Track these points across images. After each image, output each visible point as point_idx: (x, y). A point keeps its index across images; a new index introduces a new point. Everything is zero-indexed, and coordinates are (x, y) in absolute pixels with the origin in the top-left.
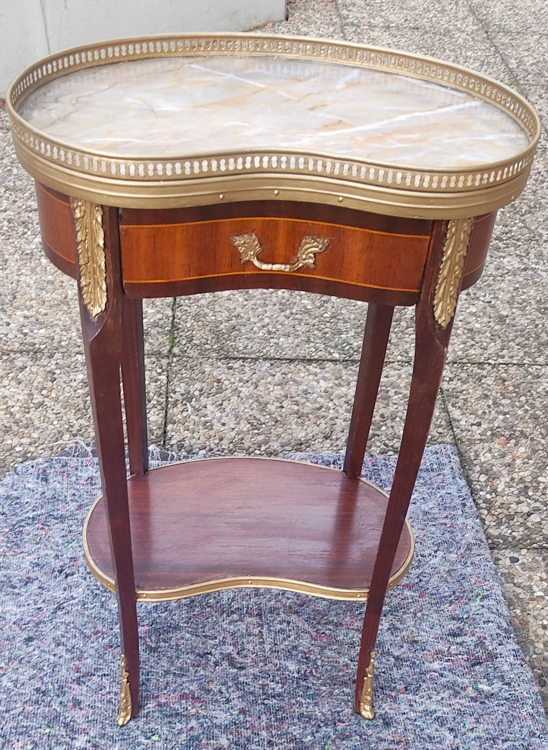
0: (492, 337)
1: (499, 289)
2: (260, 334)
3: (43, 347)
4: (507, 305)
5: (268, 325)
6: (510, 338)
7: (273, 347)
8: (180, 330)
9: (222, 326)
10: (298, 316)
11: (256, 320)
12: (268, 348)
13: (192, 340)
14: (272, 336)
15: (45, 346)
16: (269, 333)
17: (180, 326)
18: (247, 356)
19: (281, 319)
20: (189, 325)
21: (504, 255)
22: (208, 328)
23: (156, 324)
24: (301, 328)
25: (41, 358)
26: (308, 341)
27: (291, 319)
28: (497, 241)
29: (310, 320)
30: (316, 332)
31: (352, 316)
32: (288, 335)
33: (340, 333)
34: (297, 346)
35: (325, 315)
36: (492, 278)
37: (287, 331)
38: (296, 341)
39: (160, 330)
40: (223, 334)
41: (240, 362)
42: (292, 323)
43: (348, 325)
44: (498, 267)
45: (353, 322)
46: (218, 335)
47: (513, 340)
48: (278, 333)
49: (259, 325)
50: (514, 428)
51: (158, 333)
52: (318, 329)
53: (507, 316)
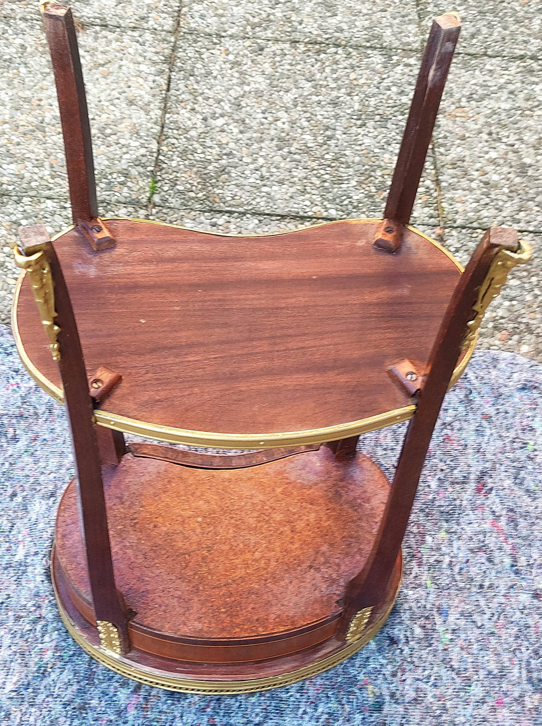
0: (510, 195)
1: (526, 128)
2: (252, 180)
3: (11, 188)
4: (532, 151)
5: (262, 167)
6: (530, 196)
7: (264, 199)
8: (163, 171)
9: (211, 168)
10: (297, 157)
11: (249, 160)
12: (258, 200)
13: (176, 184)
14: (264, 182)
15: (13, 187)
16: (262, 178)
17: (164, 166)
18: (233, 209)
19: (278, 159)
20: (174, 164)
21: (537, 80)
22: (195, 169)
23: (137, 163)
24: (299, 173)
25: (7, 203)
26: (304, 192)
27: (288, 159)
28: (532, 61)
29: (309, 163)
30: (314, 180)
31: (357, 159)
32: (281, 182)
33: (340, 181)
34: (291, 197)
35: (327, 156)
36: (520, 112)
37: (282, 177)
38: (292, 190)
39: (141, 170)
40: (211, 178)
41: (225, 217)
42: (288, 166)
43: (351, 171)
44: (528, 97)
45: (356, 167)
46: (205, 179)
47: (532, 199)
48: (272, 179)
49: (252, 166)
50: (519, 320)
51: (139, 173)
52: (315, 175)
53: (530, 166)
